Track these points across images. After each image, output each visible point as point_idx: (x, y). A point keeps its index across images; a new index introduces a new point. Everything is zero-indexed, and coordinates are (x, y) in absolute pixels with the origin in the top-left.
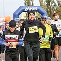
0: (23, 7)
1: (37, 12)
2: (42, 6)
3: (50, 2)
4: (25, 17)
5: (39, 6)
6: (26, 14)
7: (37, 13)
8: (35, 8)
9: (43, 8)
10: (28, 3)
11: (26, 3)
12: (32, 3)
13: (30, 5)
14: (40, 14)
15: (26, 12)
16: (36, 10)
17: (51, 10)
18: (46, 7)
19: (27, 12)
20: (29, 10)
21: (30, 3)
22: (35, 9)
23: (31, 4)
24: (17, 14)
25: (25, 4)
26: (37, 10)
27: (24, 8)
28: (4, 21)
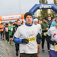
2: (56, 4)
4: (40, 14)
5: (53, 4)
6: (41, 11)
11: (41, 1)
12: (46, 1)
13: (44, 3)
14: (54, 12)
15: (40, 9)
16: (50, 8)
20: (44, 8)
21: (45, 1)
22: (49, 7)
26: (51, 7)
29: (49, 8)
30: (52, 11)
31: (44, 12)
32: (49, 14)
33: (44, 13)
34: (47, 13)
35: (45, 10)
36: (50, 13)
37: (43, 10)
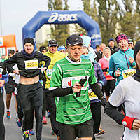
0: (44, 12)
1: (77, 24)
2: (89, 10)
3: (107, 2)
4: (49, 36)
5: (81, 11)
6: (52, 29)
7: (76, 26)
8: (72, 15)
9: (90, 15)
10: (56, 3)
11: (52, 5)
12: (66, 4)
14: (84, 30)
15: (50, 24)
17: (110, 21)
18: (98, 14)
19: (53, 26)
21: (61, 4)
22: (72, 18)
23: (64, 6)
24: (31, 28)
25: (49, 6)
26: (76, 19)
27: (48, 16)
30: (80, 28)
31: (60, 31)
33: (60, 33)
34: (66, 33)
35: (61, 25)
36: (74, 33)
37: (57, 25)
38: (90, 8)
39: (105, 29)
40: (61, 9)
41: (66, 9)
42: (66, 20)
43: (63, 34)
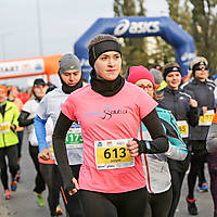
0: (107, 20)
1: (159, 38)
2: (177, 15)
3: (205, 3)
5: (164, 18)
7: (158, 41)
8: (151, 24)
9: (179, 23)
14: (170, 47)
16: (154, 31)
18: (192, 21)
21: (133, 6)
22: (151, 28)
23: (138, 10)
25: (116, 9)
26: (157, 30)
27: (112, 26)
28: (43, 71)
29: (149, 31)
30: (163, 43)
31: (132, 48)
32: (149, 54)
33: (133, 51)
34: (142, 51)
35: (133, 40)
36: (154, 52)
37: (127, 40)
38: (180, 12)
39: (204, 44)
40: (133, 14)
41: (142, 13)
42: (142, 31)
43: (137, 53)
